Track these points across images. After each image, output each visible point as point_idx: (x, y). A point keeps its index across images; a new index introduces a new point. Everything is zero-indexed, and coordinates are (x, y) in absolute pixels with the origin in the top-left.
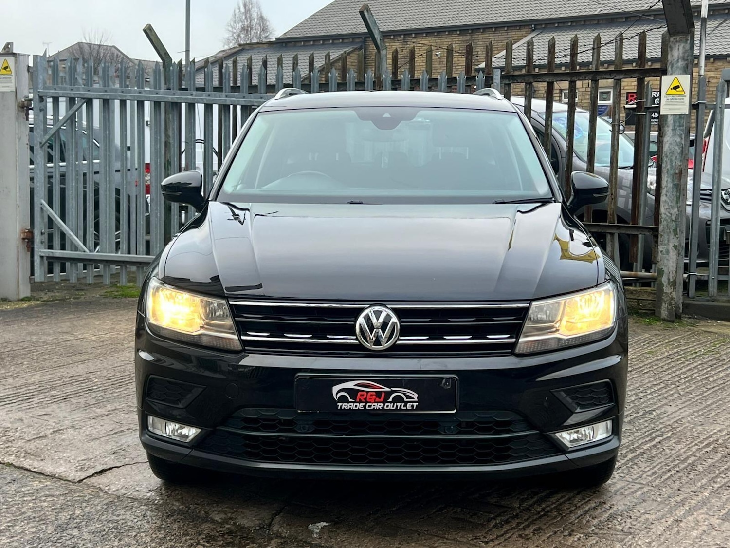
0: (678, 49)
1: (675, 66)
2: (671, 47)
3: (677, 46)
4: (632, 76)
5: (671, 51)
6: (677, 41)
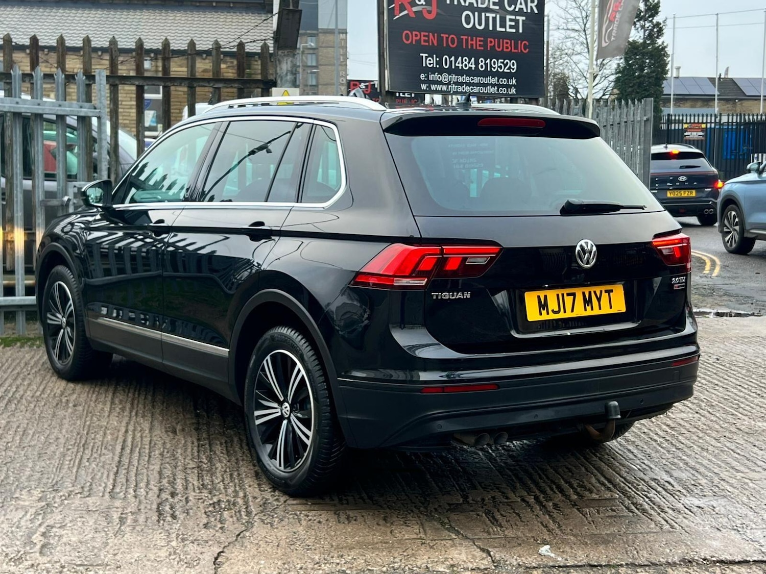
0: (287, 63)
1: (284, 79)
2: (279, 60)
3: (285, 59)
4: (233, 85)
5: (280, 64)
6: (285, 55)
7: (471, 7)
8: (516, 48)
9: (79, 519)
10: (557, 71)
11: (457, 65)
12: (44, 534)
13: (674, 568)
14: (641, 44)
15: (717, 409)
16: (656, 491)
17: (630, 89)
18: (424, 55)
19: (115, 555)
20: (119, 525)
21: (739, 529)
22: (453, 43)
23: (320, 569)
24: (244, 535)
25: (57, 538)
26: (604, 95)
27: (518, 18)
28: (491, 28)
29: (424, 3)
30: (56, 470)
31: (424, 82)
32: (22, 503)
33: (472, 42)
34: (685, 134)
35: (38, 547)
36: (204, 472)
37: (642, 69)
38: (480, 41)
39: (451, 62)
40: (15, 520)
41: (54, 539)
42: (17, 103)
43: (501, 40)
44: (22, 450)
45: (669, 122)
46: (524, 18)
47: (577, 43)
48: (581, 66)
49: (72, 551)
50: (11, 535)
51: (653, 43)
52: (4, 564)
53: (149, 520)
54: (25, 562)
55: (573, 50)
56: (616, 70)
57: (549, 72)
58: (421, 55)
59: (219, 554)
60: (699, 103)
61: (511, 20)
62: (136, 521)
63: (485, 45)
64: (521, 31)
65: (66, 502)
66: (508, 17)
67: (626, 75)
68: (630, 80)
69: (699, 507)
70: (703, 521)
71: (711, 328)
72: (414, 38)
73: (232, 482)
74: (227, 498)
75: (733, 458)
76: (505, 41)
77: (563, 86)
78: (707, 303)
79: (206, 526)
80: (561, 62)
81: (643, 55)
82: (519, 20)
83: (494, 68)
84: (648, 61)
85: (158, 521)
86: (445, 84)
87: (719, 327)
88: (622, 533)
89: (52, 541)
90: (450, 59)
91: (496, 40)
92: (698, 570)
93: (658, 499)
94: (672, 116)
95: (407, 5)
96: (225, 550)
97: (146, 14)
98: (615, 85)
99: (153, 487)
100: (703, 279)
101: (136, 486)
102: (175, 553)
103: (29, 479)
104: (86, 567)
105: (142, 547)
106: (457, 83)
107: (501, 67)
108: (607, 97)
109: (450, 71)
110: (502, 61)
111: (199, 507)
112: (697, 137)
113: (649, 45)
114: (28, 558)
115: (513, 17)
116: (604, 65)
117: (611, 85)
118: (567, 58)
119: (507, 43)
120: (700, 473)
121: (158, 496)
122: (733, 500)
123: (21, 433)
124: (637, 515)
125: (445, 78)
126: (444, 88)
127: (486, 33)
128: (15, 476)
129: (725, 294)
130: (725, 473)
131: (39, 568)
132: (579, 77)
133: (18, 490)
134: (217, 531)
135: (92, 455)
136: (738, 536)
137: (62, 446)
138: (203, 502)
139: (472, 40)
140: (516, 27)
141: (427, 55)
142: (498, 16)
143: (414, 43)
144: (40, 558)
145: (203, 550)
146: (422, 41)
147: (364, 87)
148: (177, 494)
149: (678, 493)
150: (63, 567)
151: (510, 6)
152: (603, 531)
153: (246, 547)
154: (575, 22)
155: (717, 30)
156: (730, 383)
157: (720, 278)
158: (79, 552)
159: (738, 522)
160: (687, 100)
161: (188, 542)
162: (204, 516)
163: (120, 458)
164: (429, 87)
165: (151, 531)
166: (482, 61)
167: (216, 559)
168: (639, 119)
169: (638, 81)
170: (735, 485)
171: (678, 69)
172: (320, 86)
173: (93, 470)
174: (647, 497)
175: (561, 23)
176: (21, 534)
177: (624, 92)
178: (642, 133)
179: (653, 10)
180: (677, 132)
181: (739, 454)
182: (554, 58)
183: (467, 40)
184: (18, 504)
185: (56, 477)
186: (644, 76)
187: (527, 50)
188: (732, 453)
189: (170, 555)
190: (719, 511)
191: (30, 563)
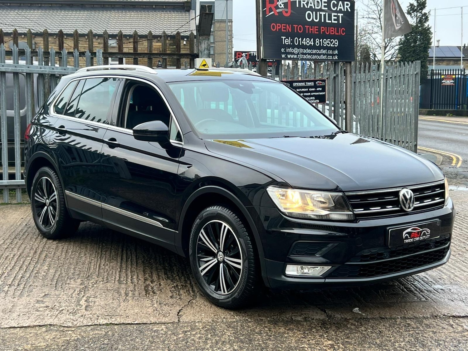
0: (205, 44)
1: (203, 53)
4: (174, 57)
5: (200, 44)
6: (203, 39)
7: (311, 9)
8: (338, 32)
9: (103, 294)
10: (363, 43)
11: (303, 43)
12: (86, 301)
13: (427, 320)
14: (415, 26)
15: (455, 240)
16: (418, 282)
17: (408, 55)
18: (283, 37)
19: (125, 311)
20: (125, 297)
21: (464, 301)
22: (300, 30)
23: (234, 319)
24: (192, 302)
25: (93, 303)
26: (392, 58)
27: (339, 14)
28: (323, 21)
29: (283, 7)
30: (87, 270)
31: (283, 53)
32: (72, 286)
33: (312, 29)
34: (442, 82)
35: (84, 306)
36: (167, 271)
37: (416, 42)
38: (316, 28)
39: (299, 41)
40: (70, 294)
41: (91, 303)
42: (53, 69)
43: (329, 28)
44: (67, 260)
45: (432, 74)
46: (342, 15)
47: (375, 27)
48: (378, 40)
49: (102, 309)
50: (68, 301)
51: (422, 25)
52: (67, 315)
53: (141, 294)
54: (78, 314)
55: (373, 31)
56: (399, 43)
57: (358, 45)
58: (282, 37)
59: (180, 310)
60: (452, 62)
61: (334, 16)
62: (134, 294)
63: (319, 31)
64: (340, 22)
65: (95, 285)
66: (333, 14)
67: (406, 46)
68: (408, 49)
69: (442, 290)
70: (444, 296)
71: (454, 196)
72: (278, 28)
73: (183, 276)
74: (181, 284)
75: (462, 265)
76: (331, 28)
77: (366, 53)
78: (453, 183)
79: (171, 297)
80: (365, 38)
81: (416, 33)
82: (339, 16)
83: (325, 44)
84: (419, 37)
85: (146, 295)
86: (296, 54)
87: (459, 196)
88: (398, 302)
89: (91, 304)
90: (298, 39)
91: (326, 28)
92: (440, 320)
93: (419, 286)
94: (434, 70)
95: (273, 9)
96: (183, 309)
97: (113, 13)
98: (399, 51)
99: (140, 278)
100: (451, 169)
101: (132, 278)
102: (156, 310)
103: (73, 274)
104: (110, 317)
105: (139, 307)
106: (303, 54)
107: (329, 44)
108: (394, 59)
109: (299, 47)
110: (330, 40)
111: (166, 288)
112: (450, 83)
113: (420, 27)
114: (79, 312)
115: (336, 14)
116: (392, 40)
117: (396, 52)
118: (369, 36)
119: (332, 29)
120: (443, 273)
121: (144, 283)
122: (461, 286)
123: (65, 251)
124: (407, 293)
125: (296, 51)
126: (295, 56)
127: (320, 24)
128: (66, 273)
129: (464, 177)
130: (458, 272)
131: (86, 317)
132: (376, 47)
133: (69, 280)
134: (177, 300)
135: (105, 262)
136: (463, 304)
137: (89, 258)
138: (169, 286)
139: (312, 28)
140: (338, 20)
141: (285, 37)
142: (327, 14)
143: (278, 30)
144: (86, 312)
145: (171, 309)
146: (282, 29)
147: (245, 56)
148: (154, 282)
149: (430, 283)
150: (98, 316)
151: (334, 8)
152: (388, 301)
153: (194, 307)
154: (374, 13)
155: (462, 17)
156: (464, 226)
157: (461, 168)
158: (106, 309)
159: (463, 297)
160: (444, 60)
161: (163, 305)
162: (170, 292)
163: (121, 264)
164: (286, 56)
165: (142, 299)
166: (317, 40)
167: (178, 313)
168: (412, 73)
169: (413, 49)
170: (463, 279)
171: (438, 41)
172: (216, 55)
173: (107, 270)
174: (413, 285)
175: (365, 14)
176: (74, 300)
177: (404, 56)
178: (414, 82)
179: (422, 5)
180: (437, 80)
181: (466, 263)
182: (361, 36)
183: (308, 28)
184: (70, 286)
185: (88, 273)
186: (417, 46)
187: (344, 33)
188: (462, 262)
189: (154, 311)
190: (453, 291)
191: (81, 314)
